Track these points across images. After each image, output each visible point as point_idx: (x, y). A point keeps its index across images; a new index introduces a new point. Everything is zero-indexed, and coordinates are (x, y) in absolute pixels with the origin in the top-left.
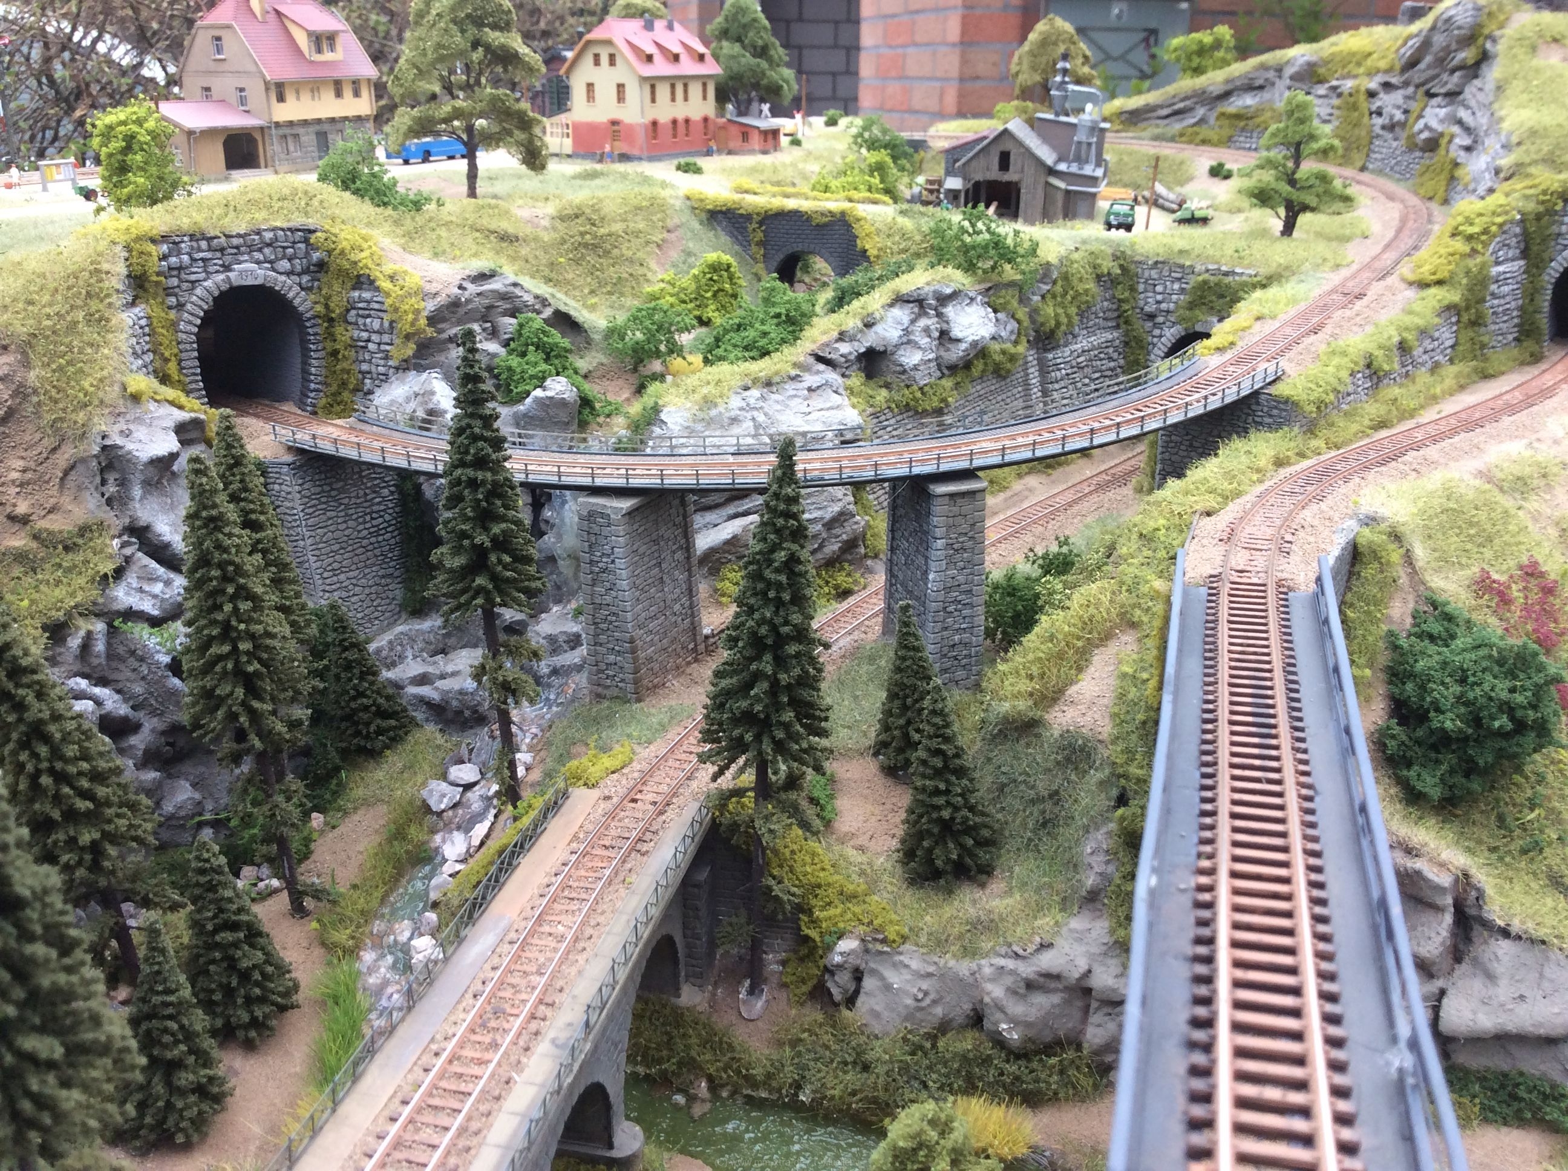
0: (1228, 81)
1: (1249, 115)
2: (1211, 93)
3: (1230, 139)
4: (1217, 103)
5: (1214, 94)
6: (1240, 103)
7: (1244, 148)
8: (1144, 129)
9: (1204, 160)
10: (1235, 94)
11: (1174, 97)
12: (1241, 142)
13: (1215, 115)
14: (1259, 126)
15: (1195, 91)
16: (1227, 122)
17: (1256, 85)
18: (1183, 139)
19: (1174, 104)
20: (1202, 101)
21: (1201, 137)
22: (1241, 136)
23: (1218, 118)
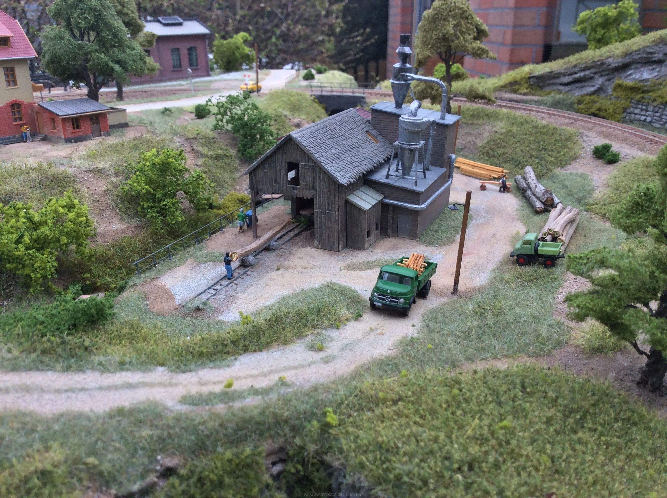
0: (626, 54)
1: (645, 89)
2: (609, 65)
3: (625, 110)
4: (616, 74)
5: (613, 66)
6: (637, 76)
7: (639, 120)
8: (548, 94)
9: (594, 134)
10: (633, 67)
11: (575, 66)
12: (636, 114)
13: (613, 85)
14: (654, 100)
15: (594, 62)
16: (624, 93)
17: (655, 59)
18: (581, 106)
19: (575, 73)
20: (601, 72)
21: (597, 105)
22: (636, 108)
23: (615, 89)
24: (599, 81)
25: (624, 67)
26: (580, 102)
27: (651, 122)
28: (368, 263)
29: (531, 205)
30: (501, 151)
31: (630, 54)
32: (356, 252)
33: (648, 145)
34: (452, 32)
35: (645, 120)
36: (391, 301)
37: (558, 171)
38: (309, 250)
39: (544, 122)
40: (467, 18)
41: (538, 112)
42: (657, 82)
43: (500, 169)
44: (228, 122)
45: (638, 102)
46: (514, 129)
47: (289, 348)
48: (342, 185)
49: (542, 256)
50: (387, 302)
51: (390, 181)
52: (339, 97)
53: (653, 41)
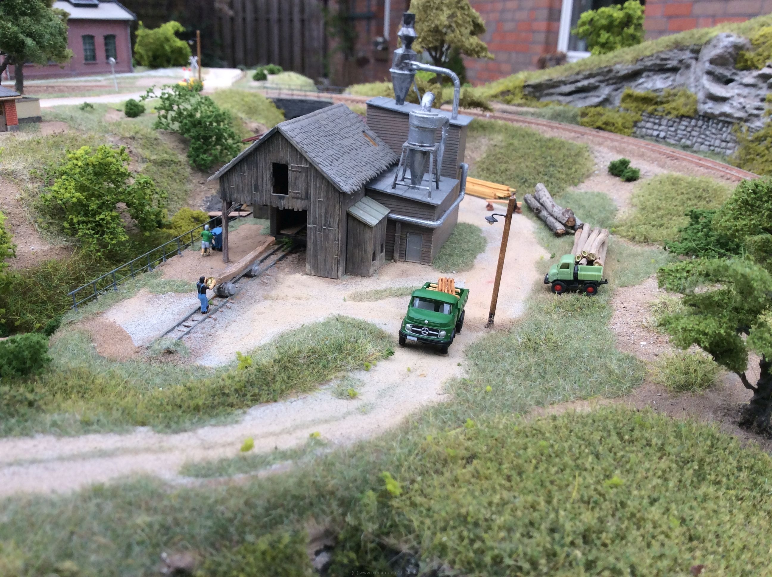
0: (637, 60)
1: (659, 100)
2: (618, 72)
3: (635, 124)
4: (624, 83)
5: (621, 73)
6: (649, 85)
7: (651, 136)
8: (546, 105)
9: (605, 150)
10: (644, 75)
11: (578, 73)
12: (647, 129)
13: (621, 96)
14: (669, 113)
15: (600, 68)
16: (634, 105)
17: (669, 66)
18: (585, 119)
19: (577, 81)
20: (607, 80)
21: (604, 118)
22: (648, 122)
23: (623, 100)
24: (605, 91)
25: (634, 75)
26: (584, 115)
27: (664, 138)
28: (376, 292)
29: (550, 228)
30: (504, 166)
31: (642, 60)
32: (359, 279)
33: (669, 162)
34: (446, 23)
35: (658, 136)
36: (430, 334)
37: (570, 189)
38: (299, 276)
39: (547, 136)
40: (463, 8)
41: (538, 124)
42: (672, 92)
43: (505, 187)
44: (174, 119)
45: (651, 115)
46: (516, 142)
47: (310, 397)
48: (344, 194)
49: (582, 282)
50: (424, 336)
51: (398, 192)
52: (302, 101)
53: (668, 46)
